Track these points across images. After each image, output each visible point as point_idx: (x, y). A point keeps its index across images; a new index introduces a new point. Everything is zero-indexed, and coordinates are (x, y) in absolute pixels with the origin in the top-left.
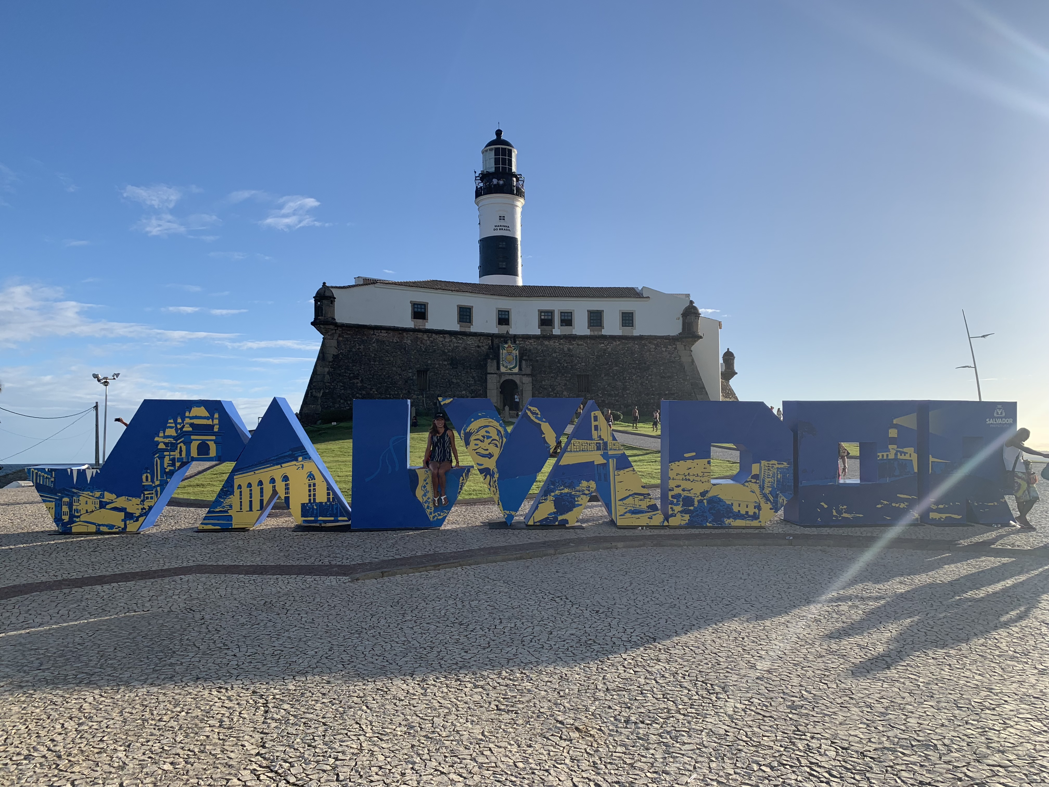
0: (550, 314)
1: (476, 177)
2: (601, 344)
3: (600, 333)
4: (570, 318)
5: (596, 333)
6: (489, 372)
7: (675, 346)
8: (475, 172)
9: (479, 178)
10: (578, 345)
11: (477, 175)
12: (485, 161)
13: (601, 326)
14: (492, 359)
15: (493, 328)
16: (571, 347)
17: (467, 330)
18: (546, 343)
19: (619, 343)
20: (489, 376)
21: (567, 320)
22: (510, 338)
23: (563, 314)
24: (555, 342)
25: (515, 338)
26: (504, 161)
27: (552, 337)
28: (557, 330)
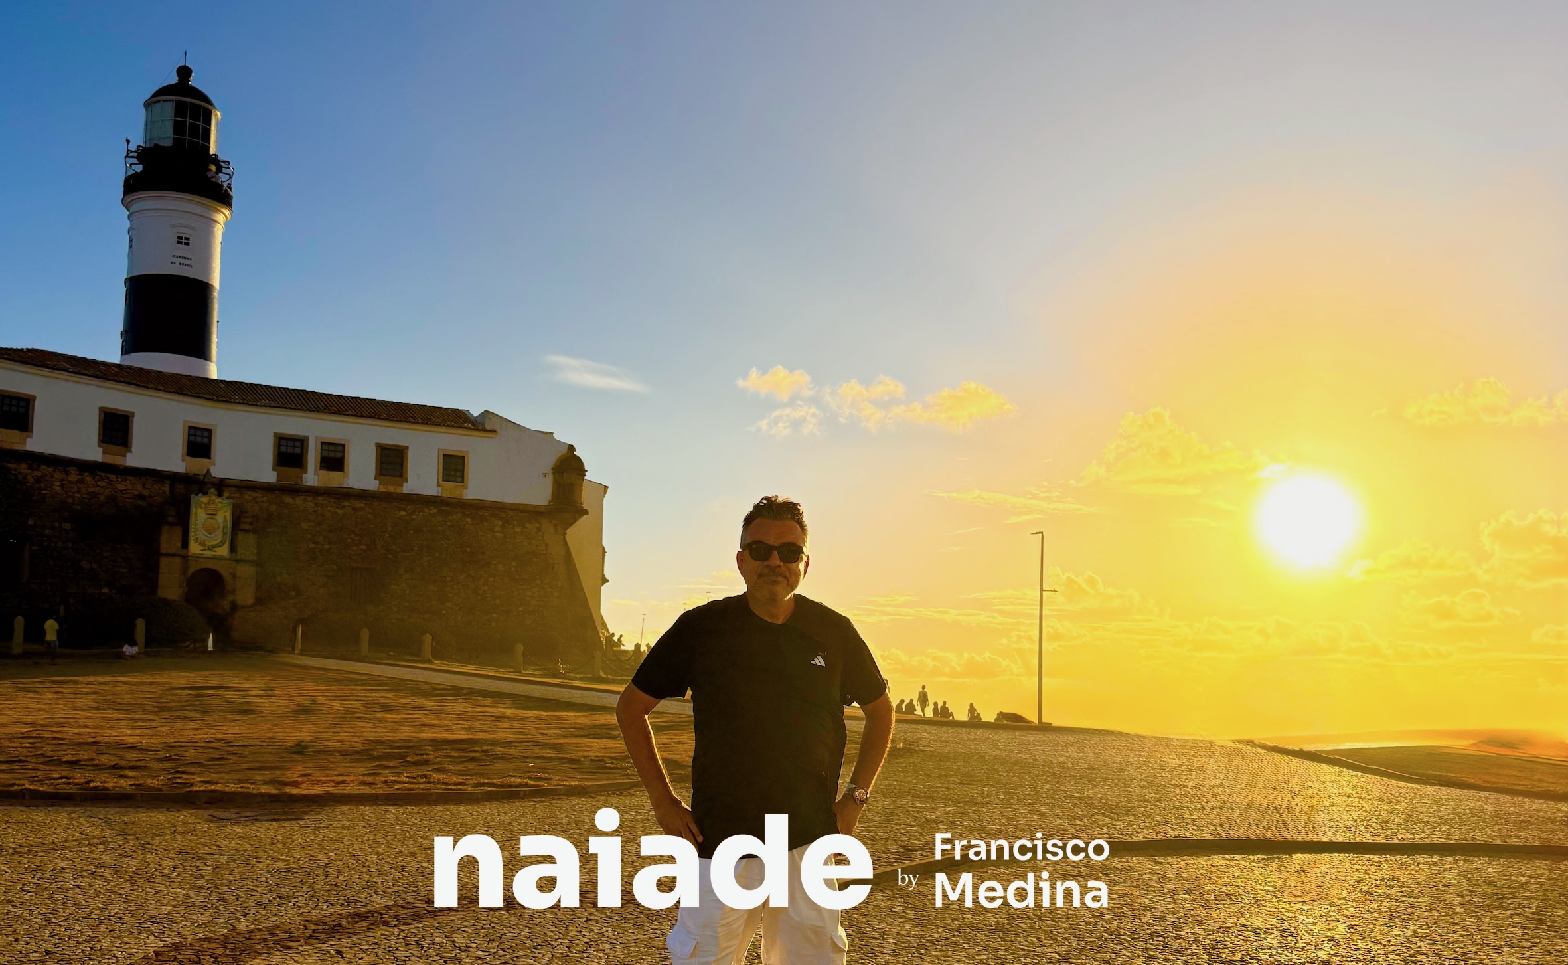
0: (298, 444)
1: (129, 152)
2: (399, 509)
3: (398, 490)
4: (339, 455)
5: (391, 489)
6: (163, 551)
7: (538, 525)
8: (128, 142)
9: (135, 154)
10: (354, 509)
11: (133, 147)
12: (149, 124)
13: (401, 476)
14: (172, 525)
15: (175, 461)
16: (340, 512)
17: (117, 460)
18: (288, 499)
19: (435, 511)
20: (164, 561)
21: (334, 459)
22: (213, 485)
23: (325, 447)
24: (306, 500)
25: (221, 486)
26: (194, 131)
27: (298, 491)
28: (312, 476)
